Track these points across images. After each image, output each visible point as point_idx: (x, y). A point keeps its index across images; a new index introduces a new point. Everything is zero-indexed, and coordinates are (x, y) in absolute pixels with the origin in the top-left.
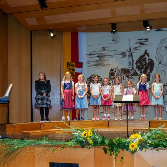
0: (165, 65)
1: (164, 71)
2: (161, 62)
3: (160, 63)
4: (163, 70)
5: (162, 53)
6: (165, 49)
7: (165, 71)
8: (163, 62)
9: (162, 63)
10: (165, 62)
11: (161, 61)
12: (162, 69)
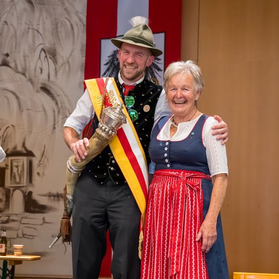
0: (24, 74)
1: (17, 98)
2: (9, 59)
3: (5, 64)
4: (14, 93)
5: (15, 23)
6: (25, 10)
7: (21, 97)
8: (15, 61)
9: (12, 65)
10: (25, 60)
11: (7, 55)
12: (11, 87)
